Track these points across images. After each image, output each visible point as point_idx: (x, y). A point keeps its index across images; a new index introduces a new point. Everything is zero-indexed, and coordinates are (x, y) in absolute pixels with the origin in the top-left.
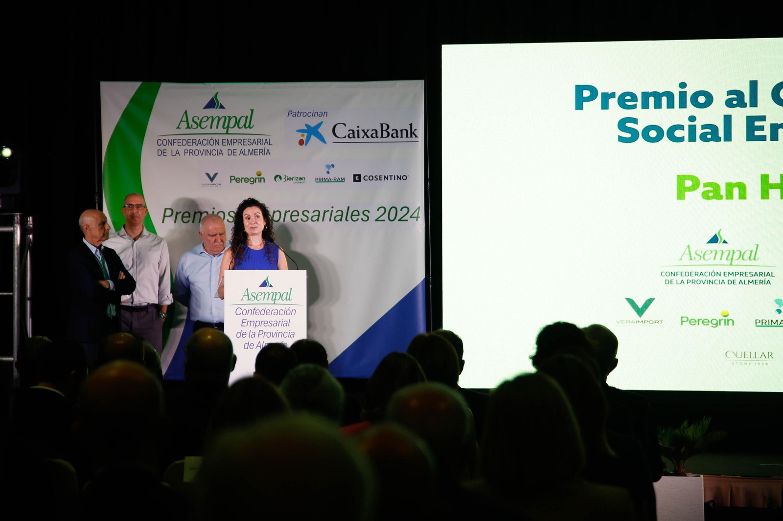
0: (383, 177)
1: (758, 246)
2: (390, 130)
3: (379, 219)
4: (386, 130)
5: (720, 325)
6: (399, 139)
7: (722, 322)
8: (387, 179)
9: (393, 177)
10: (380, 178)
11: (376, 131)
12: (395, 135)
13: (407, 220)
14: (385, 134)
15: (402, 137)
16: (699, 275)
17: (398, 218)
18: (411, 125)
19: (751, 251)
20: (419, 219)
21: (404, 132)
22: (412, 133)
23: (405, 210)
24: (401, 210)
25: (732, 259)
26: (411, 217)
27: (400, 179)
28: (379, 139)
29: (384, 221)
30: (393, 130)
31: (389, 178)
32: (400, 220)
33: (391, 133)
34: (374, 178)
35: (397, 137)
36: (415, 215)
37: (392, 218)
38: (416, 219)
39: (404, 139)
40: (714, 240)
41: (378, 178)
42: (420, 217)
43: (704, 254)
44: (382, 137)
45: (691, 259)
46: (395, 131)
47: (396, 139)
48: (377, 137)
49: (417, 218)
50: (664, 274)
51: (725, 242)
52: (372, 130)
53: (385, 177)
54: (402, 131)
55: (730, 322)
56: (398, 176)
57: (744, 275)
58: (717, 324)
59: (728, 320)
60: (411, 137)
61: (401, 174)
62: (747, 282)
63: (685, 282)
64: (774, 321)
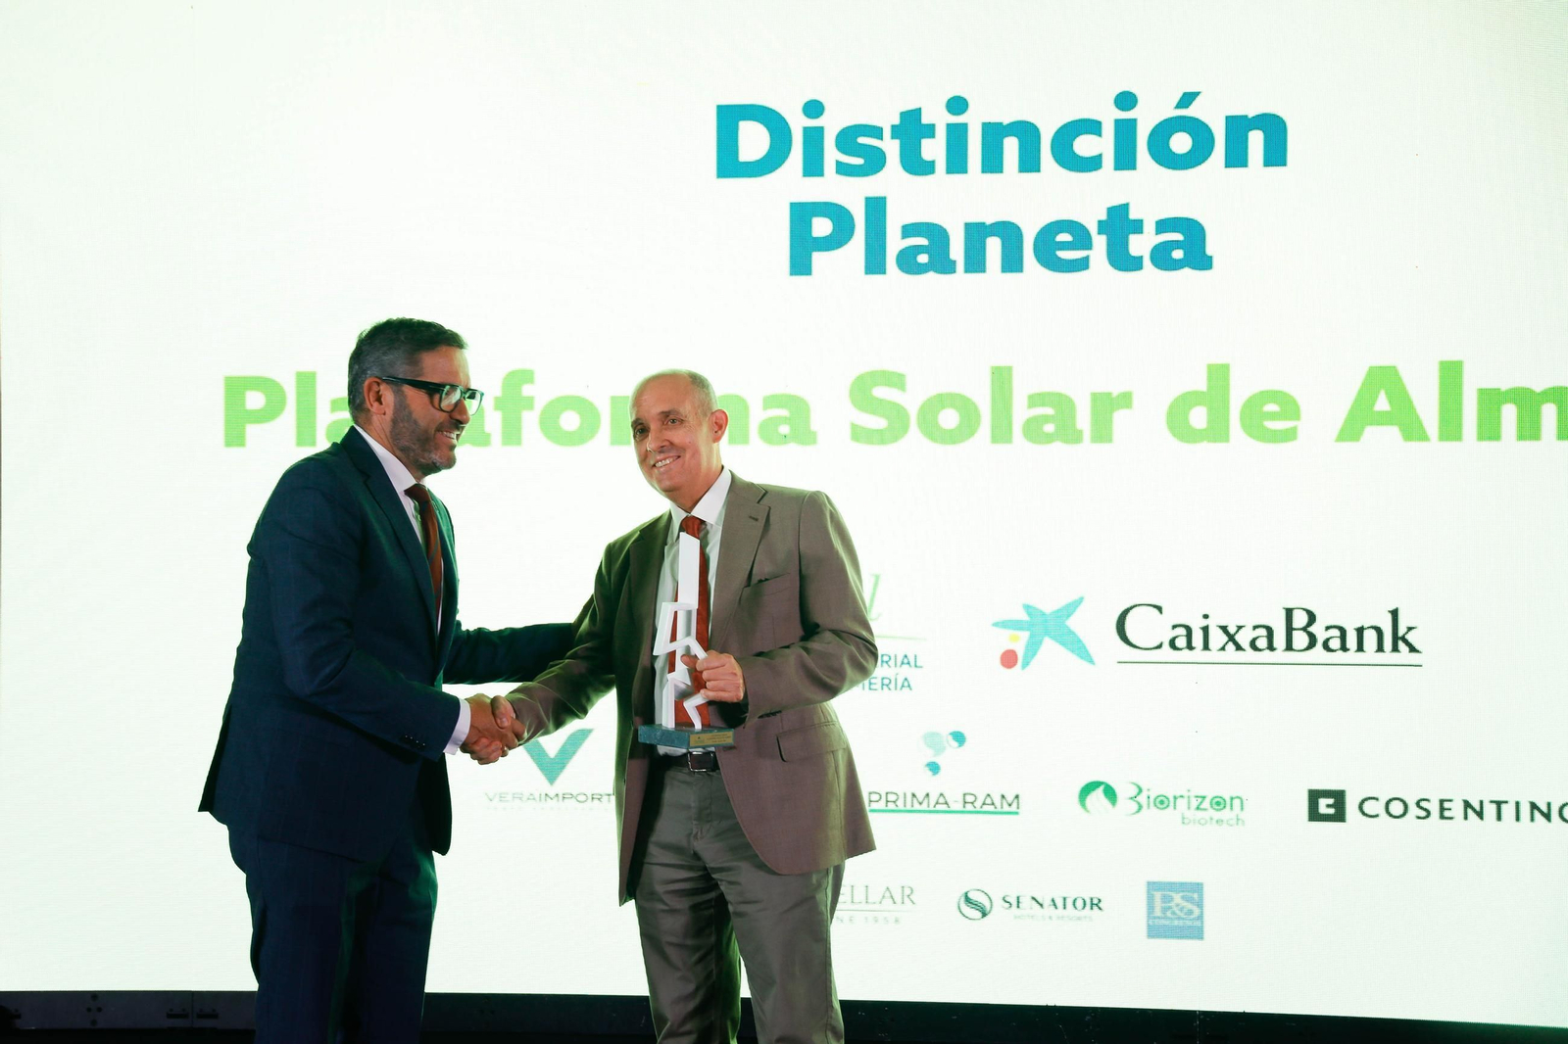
1: (877, 579)
64: (920, 796)
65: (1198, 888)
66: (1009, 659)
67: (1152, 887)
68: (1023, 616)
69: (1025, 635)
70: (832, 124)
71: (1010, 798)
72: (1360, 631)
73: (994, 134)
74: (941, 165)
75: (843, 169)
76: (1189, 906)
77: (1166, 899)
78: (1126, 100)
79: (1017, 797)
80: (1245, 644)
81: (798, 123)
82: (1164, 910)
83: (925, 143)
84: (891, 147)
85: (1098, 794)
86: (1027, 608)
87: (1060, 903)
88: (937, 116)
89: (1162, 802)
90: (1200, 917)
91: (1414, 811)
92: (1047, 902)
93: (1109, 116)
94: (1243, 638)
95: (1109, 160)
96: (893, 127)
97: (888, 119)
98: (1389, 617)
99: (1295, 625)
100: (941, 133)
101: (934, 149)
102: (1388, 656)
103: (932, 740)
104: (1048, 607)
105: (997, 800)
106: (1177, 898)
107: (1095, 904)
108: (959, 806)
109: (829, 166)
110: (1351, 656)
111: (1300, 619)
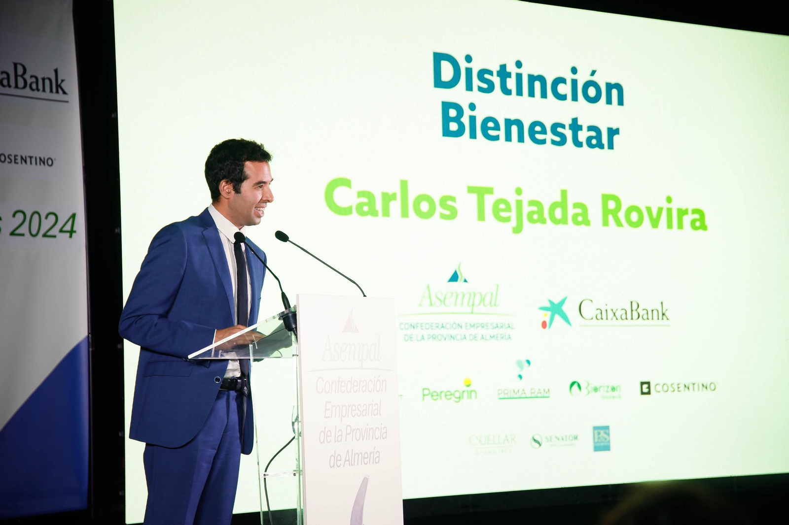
0: (19, 158)
1: (498, 286)
2: (27, 76)
3: (18, 232)
4: (22, 76)
5: (463, 398)
6: (40, 94)
7: (465, 394)
8: (26, 162)
9: (33, 160)
10: (15, 159)
11: (8, 75)
12: (34, 86)
13: (55, 236)
14: (21, 83)
15: (44, 90)
16: (440, 327)
17: (42, 231)
18: (56, 71)
19: (492, 294)
20: (74, 235)
21: (47, 82)
22: (58, 86)
23: (52, 218)
24: (46, 218)
25: (473, 305)
26: (61, 231)
27: (44, 163)
28: (13, 91)
29: (23, 235)
30: (32, 77)
31: (28, 160)
32: (45, 235)
33: (29, 81)
34: (8, 160)
35: (38, 90)
36: (68, 227)
37: (34, 232)
38: (68, 234)
39: (47, 95)
40: (454, 278)
41: (13, 158)
42: (75, 232)
43: (445, 298)
44: (16, 86)
45: (431, 305)
46: (34, 80)
47: (35, 94)
48: (9, 86)
49: (72, 232)
50: (403, 326)
51: (465, 281)
52: (2, 73)
53: (22, 158)
54: (43, 79)
55: (473, 393)
56: (40, 159)
57: (485, 327)
58: (459, 398)
59: (471, 391)
60: (57, 92)
61: (44, 155)
62: (488, 337)
63: (426, 337)
64: (516, 391)
65: (607, 428)
66: (544, 325)
67: (595, 428)
68: (548, 305)
69: (549, 313)
70: (476, 67)
71: (546, 390)
72: (652, 311)
73: (532, 79)
74: (514, 92)
75: (481, 89)
76: (606, 436)
77: (599, 434)
78: (574, 70)
79: (549, 390)
80: (619, 317)
81: (463, 65)
82: (599, 438)
83: (508, 80)
84: (496, 80)
85: (576, 386)
86: (551, 302)
87: (564, 438)
88: (512, 69)
89: (596, 390)
90: (609, 442)
91: (671, 389)
92: (560, 438)
93: (569, 77)
94: (618, 315)
95: (569, 97)
96: (498, 72)
97: (495, 68)
98: (661, 305)
99: (633, 309)
100: (514, 76)
101: (511, 83)
102: (660, 322)
103: (519, 364)
104: (556, 301)
105: (542, 391)
106: (602, 432)
107: (576, 438)
108: (529, 395)
109: (475, 87)
110: (650, 322)
111: (635, 307)
